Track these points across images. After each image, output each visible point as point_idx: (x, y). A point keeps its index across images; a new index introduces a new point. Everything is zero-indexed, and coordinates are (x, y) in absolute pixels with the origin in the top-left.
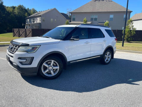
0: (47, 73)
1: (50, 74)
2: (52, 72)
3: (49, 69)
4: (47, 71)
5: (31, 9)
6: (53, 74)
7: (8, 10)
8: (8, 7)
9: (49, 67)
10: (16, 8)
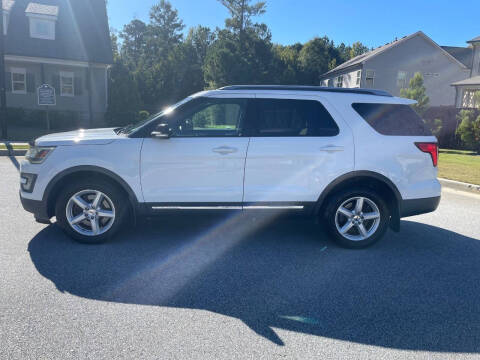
0: (81, 224)
1: (89, 228)
2: (94, 223)
3: (86, 215)
4: (81, 217)
5: (352, 46)
6: (96, 230)
7: (283, 54)
8: (283, 49)
9: (87, 209)
10: (305, 48)
